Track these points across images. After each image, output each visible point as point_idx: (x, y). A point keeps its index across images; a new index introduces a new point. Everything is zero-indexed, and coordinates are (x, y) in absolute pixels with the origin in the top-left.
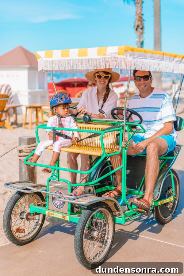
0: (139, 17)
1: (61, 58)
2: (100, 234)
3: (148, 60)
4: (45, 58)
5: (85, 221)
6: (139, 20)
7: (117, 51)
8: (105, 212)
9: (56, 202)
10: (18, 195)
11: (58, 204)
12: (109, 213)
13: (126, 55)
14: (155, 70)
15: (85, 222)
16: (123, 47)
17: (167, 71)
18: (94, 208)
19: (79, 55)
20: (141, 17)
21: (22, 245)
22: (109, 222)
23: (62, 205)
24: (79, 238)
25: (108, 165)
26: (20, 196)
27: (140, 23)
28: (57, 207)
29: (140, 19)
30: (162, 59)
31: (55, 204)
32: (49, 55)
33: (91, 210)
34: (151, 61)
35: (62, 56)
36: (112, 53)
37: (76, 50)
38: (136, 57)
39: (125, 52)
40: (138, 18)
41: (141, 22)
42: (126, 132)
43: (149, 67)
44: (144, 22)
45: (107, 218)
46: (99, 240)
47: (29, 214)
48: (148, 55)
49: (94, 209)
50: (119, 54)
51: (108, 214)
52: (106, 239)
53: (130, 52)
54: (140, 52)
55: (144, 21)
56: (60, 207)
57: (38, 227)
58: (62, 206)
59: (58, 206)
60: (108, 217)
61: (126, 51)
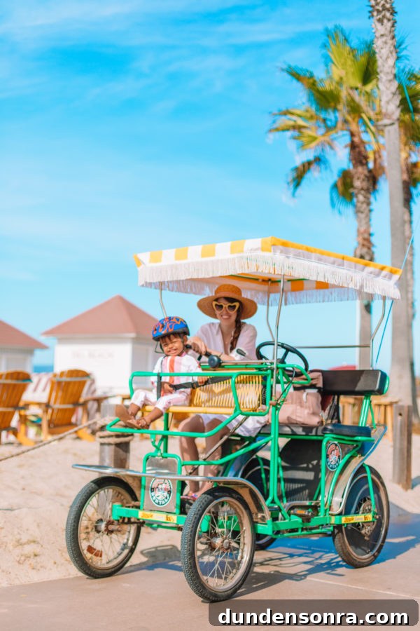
0: (365, 239)
1: (174, 262)
2: (226, 541)
3: (313, 264)
4: (151, 262)
5: (199, 510)
6: (363, 245)
7: (260, 246)
8: (237, 509)
9: (157, 495)
10: (93, 485)
11: (159, 498)
12: (244, 511)
13: (275, 252)
14: (326, 280)
15: (201, 511)
16: (269, 239)
17: (350, 287)
18: (216, 494)
19: (203, 255)
20: (368, 240)
21: (96, 578)
22: (244, 528)
23: (166, 498)
24: (188, 537)
25: (259, 465)
26: (97, 487)
27: (365, 250)
28: (158, 504)
29: (366, 243)
30: (339, 265)
31: (154, 498)
32: (155, 258)
33: (211, 495)
34: (319, 265)
35: (177, 258)
36: (251, 250)
37: (199, 248)
38: (291, 255)
39: (272, 248)
40: (361, 241)
41: (369, 248)
42: (277, 385)
43: (316, 274)
44: (374, 249)
45: (241, 521)
46: (224, 552)
47: (110, 523)
48: (313, 255)
49: (216, 496)
50: (263, 249)
51: (242, 513)
52: (239, 558)
53: (281, 247)
54: (299, 248)
55: (373, 245)
56: (164, 502)
57: (126, 551)
58: (166, 500)
59: (160, 502)
60: (242, 519)
61: (274, 245)
